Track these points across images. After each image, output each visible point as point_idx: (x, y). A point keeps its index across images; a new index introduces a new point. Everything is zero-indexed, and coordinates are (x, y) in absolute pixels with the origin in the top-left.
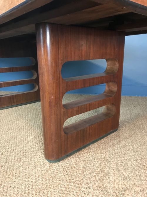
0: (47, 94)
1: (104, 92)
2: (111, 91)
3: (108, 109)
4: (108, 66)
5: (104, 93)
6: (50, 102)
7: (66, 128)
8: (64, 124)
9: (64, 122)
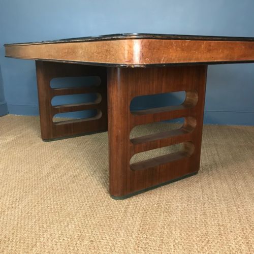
0: (114, 128)
1: (182, 127)
2: (189, 127)
3: (186, 147)
4: (187, 97)
5: (182, 129)
6: (117, 137)
7: (133, 165)
8: (131, 161)
9: (130, 158)
